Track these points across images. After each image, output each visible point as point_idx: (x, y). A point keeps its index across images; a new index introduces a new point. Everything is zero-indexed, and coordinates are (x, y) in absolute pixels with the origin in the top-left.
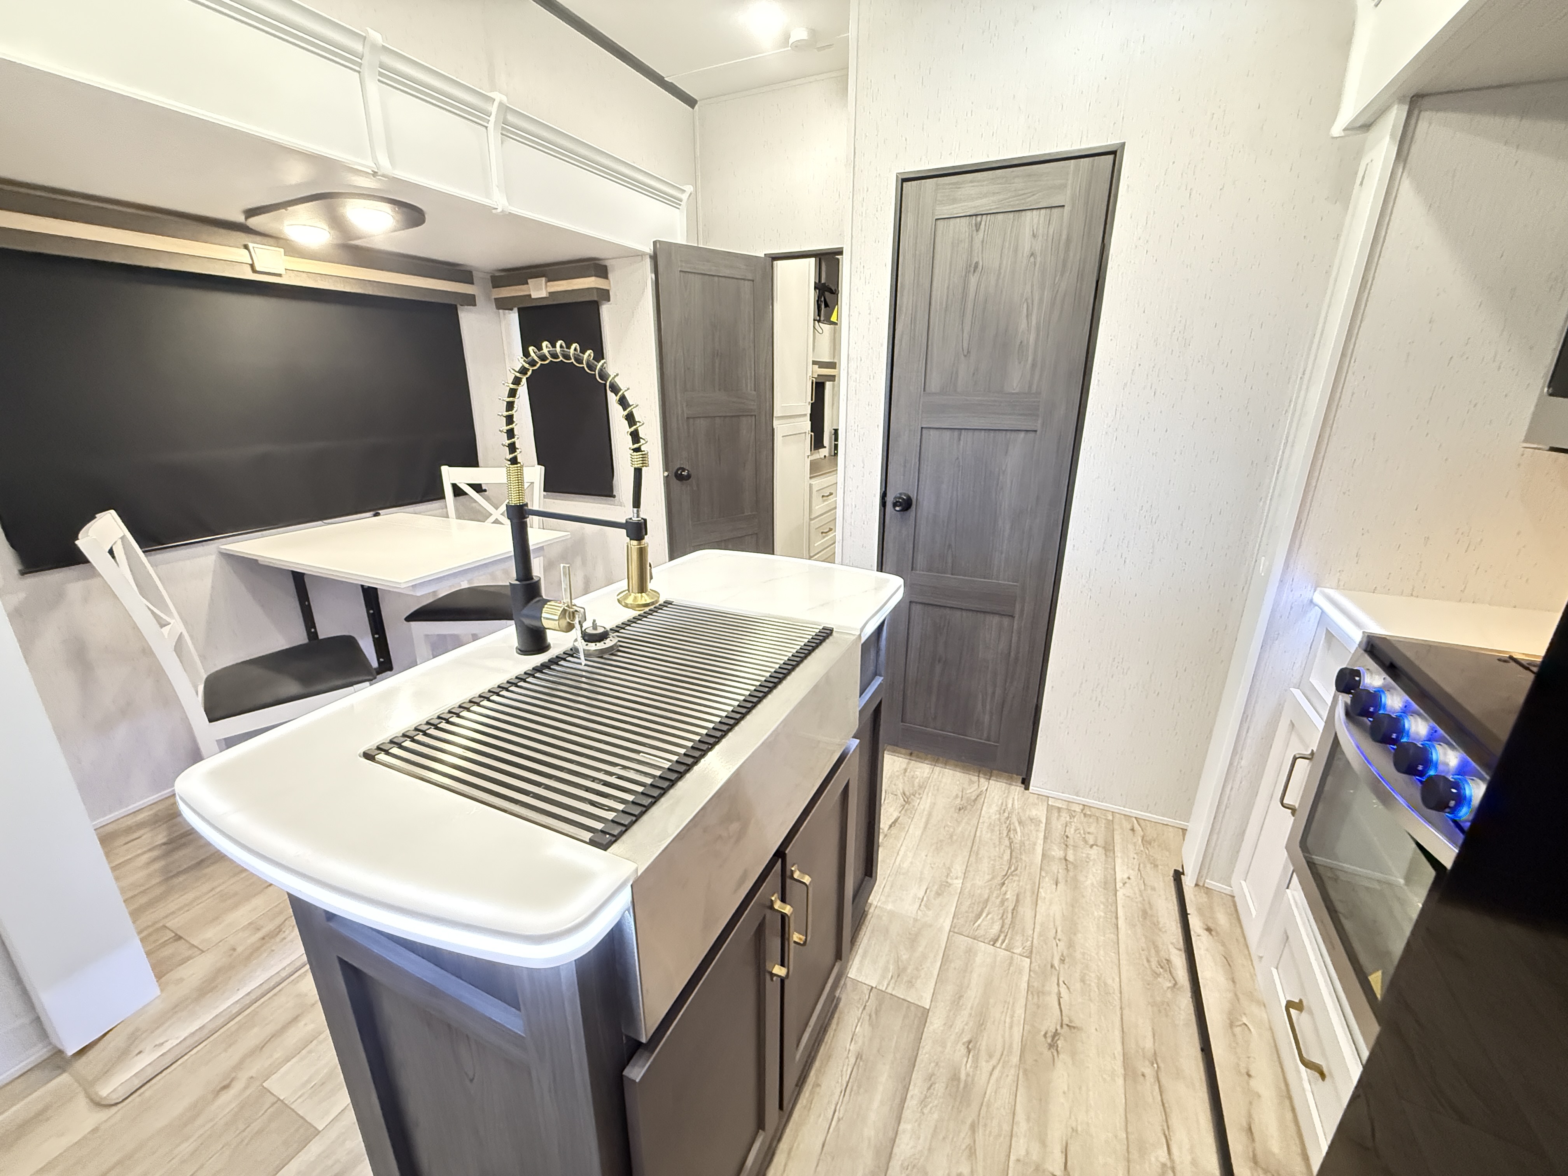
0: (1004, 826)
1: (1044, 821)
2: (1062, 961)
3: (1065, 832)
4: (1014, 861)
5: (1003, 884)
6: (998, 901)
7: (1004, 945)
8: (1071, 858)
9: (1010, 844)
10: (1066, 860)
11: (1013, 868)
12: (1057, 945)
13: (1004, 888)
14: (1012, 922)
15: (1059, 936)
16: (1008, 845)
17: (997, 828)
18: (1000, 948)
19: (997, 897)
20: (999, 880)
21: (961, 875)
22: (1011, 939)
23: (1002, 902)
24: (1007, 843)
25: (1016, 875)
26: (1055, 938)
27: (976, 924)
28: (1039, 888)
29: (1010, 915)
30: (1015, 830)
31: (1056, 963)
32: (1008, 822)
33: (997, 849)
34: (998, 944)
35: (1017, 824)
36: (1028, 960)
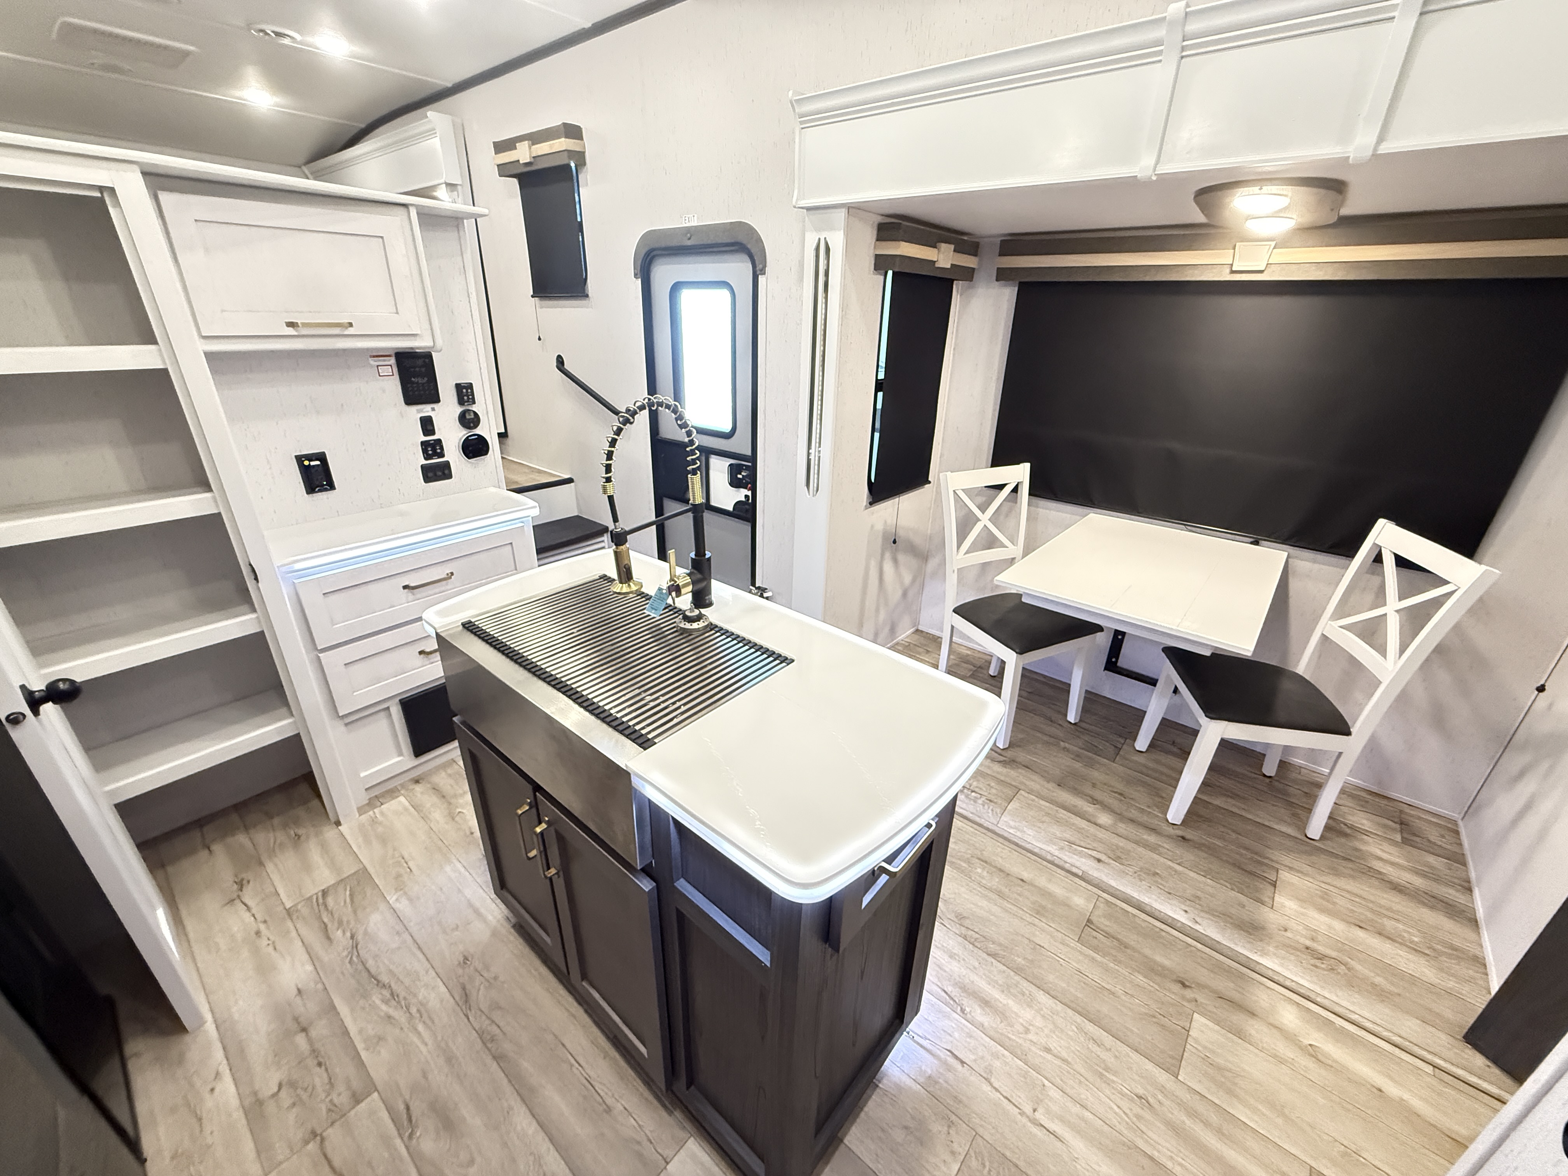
0: (403, 994)
1: (364, 1055)
2: (258, 933)
3: (326, 1070)
4: (360, 967)
5: (352, 937)
6: (345, 919)
7: (315, 900)
8: (301, 1040)
9: (378, 981)
10: (304, 1030)
11: (355, 959)
12: (269, 939)
13: (348, 934)
14: (320, 918)
15: (271, 948)
16: (380, 978)
17: (407, 982)
18: (316, 894)
19: (348, 922)
20: (360, 937)
21: (397, 906)
22: (312, 907)
23: (340, 923)
24: (385, 979)
25: (347, 956)
26: (274, 943)
27: (348, 889)
28: (316, 969)
29: (326, 920)
30: (386, 1002)
31: (262, 927)
32: (403, 1003)
33: (386, 961)
34: (320, 894)
35: (391, 1012)
36: (288, 907)
